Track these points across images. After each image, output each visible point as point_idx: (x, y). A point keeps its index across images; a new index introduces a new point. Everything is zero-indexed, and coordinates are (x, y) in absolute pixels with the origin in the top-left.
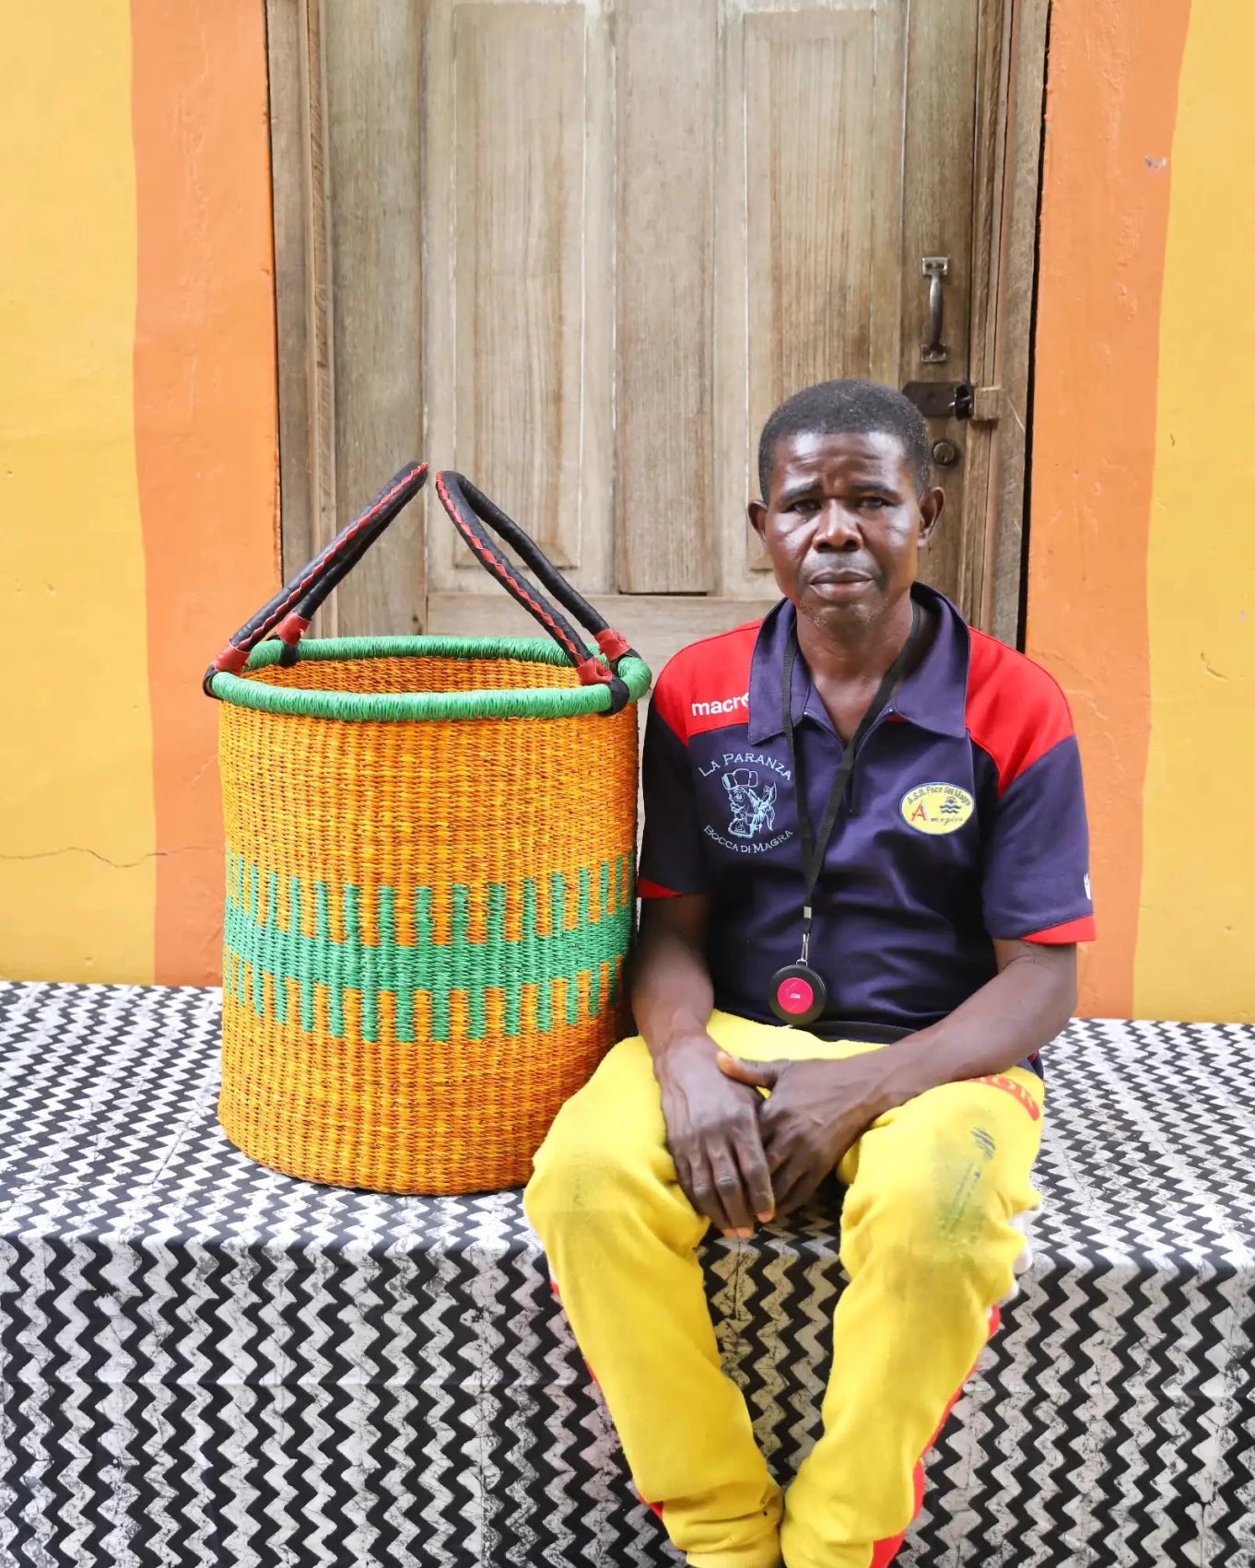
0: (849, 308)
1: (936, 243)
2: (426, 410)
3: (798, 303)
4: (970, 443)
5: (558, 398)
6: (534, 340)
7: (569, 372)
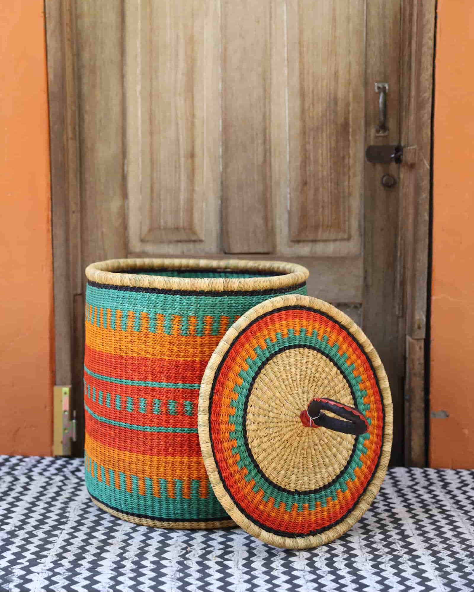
0: (339, 109)
1: (382, 76)
2: (126, 162)
3: (313, 107)
4: (402, 176)
5: (192, 155)
6: (180, 126)
7: (198, 143)
